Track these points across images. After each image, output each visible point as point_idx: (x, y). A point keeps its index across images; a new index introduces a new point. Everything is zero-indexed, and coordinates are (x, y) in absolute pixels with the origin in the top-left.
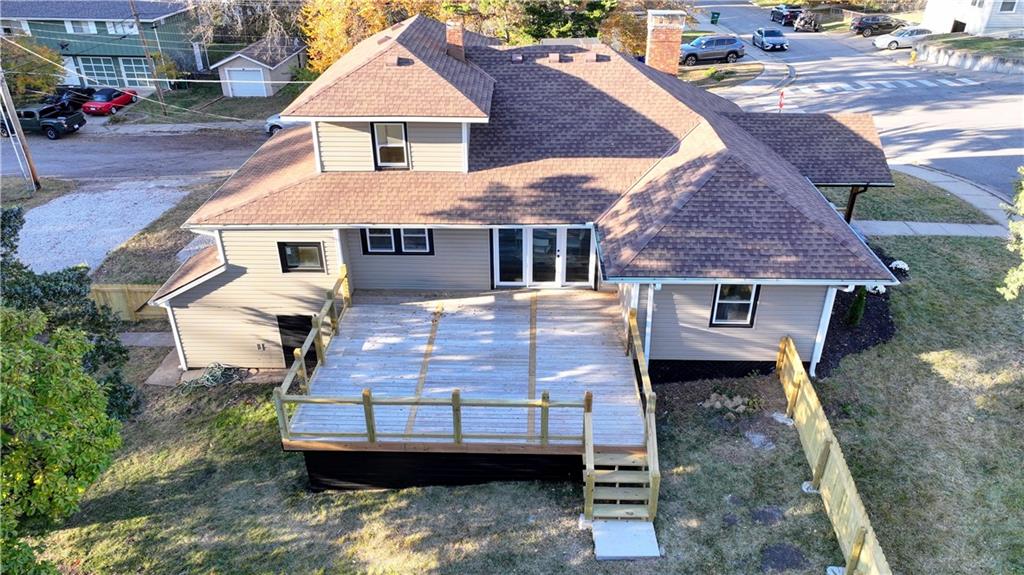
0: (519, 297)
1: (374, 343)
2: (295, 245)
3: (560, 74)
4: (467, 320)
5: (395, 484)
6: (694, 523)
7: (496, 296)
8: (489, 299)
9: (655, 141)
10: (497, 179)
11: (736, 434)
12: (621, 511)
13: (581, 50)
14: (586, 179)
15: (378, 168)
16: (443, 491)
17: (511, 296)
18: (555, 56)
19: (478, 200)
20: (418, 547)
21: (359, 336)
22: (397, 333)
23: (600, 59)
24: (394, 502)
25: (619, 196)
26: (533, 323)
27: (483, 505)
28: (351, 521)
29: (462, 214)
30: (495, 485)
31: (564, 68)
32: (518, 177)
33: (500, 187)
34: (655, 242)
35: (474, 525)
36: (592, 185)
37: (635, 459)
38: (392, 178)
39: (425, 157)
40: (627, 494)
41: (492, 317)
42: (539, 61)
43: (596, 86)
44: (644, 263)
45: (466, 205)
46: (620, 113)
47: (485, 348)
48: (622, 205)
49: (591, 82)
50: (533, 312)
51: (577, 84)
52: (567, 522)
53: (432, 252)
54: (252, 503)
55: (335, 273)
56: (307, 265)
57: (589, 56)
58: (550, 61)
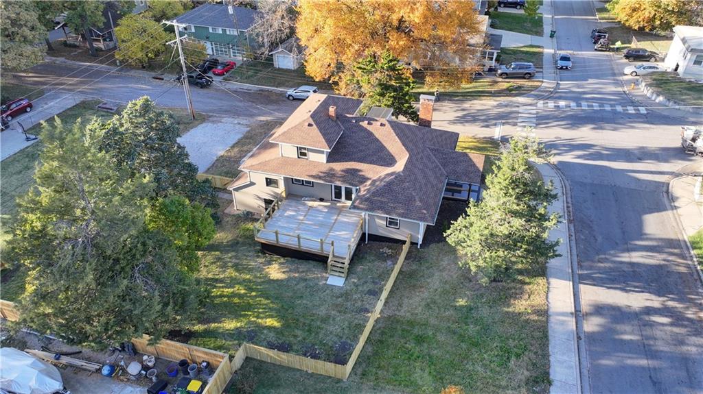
0: (338, 204)
1: (289, 213)
2: (270, 179)
3: (366, 129)
4: (318, 210)
5: (284, 256)
6: (356, 281)
7: (332, 203)
8: (329, 204)
9: (389, 160)
10: (334, 167)
12: (337, 274)
13: (376, 120)
14: (360, 171)
15: (299, 157)
16: (297, 261)
17: (336, 204)
18: (366, 122)
19: (324, 173)
20: (284, 272)
21: (285, 211)
22: (296, 211)
23: (382, 125)
24: (282, 260)
25: (370, 179)
26: (338, 215)
27: (304, 266)
28: (270, 263)
29: (320, 178)
30: (310, 261)
31: (369, 128)
32: (339, 167)
33: (332, 169)
34: (367, 200)
35: (301, 270)
36: (361, 173)
37: (343, 261)
38: (303, 161)
39: (312, 157)
40: (337, 270)
41: (326, 210)
42: (361, 123)
43: (377, 136)
45: (322, 175)
46: (382, 148)
47: (319, 221)
48: (369, 183)
49: (375, 134)
50: (340, 211)
51: (370, 134)
52: (324, 274)
53: (313, 186)
54: (247, 254)
55: (281, 189)
56: (273, 185)
57: (379, 123)
58: (364, 124)
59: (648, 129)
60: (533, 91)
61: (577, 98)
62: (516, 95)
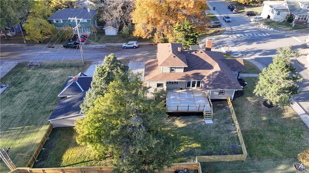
0: (190, 90)
1: (172, 97)
2: (159, 84)
3: (195, 55)
4: (183, 94)
5: (178, 116)
6: (217, 120)
7: (187, 90)
8: (185, 90)
9: (210, 67)
10: (188, 74)
11: (222, 109)
12: (208, 119)
13: (198, 51)
14: (200, 73)
15: (170, 72)
16: (185, 117)
17: (188, 90)
18: (194, 52)
20: (183, 123)
21: (170, 97)
22: (174, 96)
23: (201, 52)
24: (178, 118)
25: (205, 76)
26: (193, 94)
27: (190, 118)
28: (174, 120)
30: (191, 116)
32: (190, 73)
33: (187, 75)
35: (190, 121)
37: (209, 112)
38: (172, 73)
39: (177, 71)
40: (209, 116)
41: (187, 93)
42: (192, 53)
43: (201, 57)
44: (210, 88)
45: (184, 78)
46: (205, 62)
47: (187, 98)
48: (206, 78)
50: (192, 92)
51: (198, 57)
52: (201, 120)
53: (177, 84)
54: (161, 119)
55: (165, 87)
56: (161, 86)
57: (200, 52)
58: (194, 53)
59: (275, 41)
60: (224, 32)
61: (242, 32)
62: (219, 34)
